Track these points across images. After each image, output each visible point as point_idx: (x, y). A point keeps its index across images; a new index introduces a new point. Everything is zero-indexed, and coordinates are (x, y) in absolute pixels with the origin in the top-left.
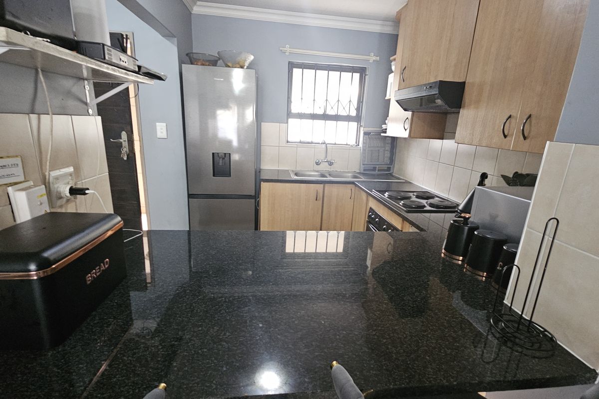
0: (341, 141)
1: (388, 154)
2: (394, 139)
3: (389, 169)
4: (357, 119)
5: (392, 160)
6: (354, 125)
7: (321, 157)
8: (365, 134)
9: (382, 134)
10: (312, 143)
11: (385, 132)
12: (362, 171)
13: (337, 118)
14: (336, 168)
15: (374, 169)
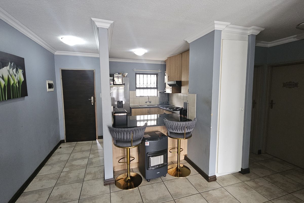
0: (153, 95)
1: (167, 98)
2: (168, 94)
3: (168, 103)
4: (157, 88)
5: (168, 100)
6: (156, 90)
7: (147, 100)
8: (160, 92)
9: (165, 92)
10: (144, 96)
11: (166, 92)
12: (160, 104)
13: (151, 88)
14: (152, 103)
15: (164, 103)
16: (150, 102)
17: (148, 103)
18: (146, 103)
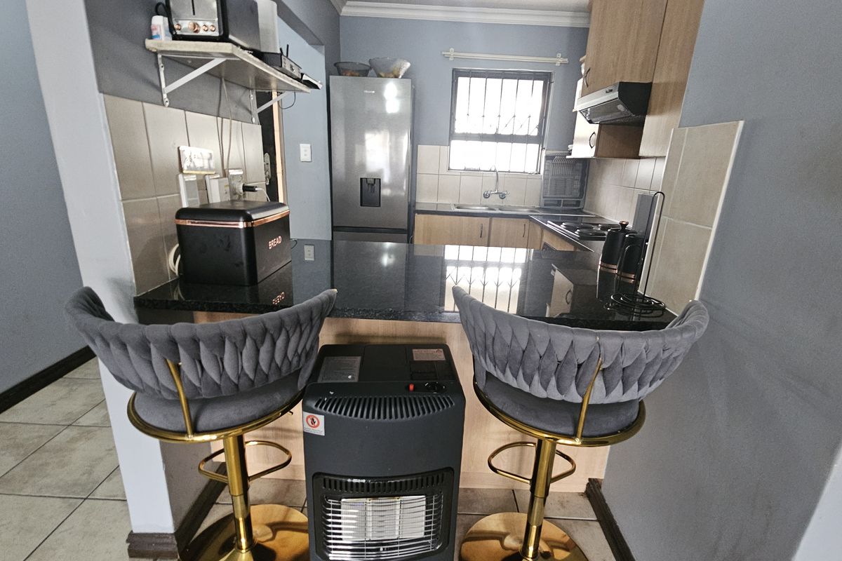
0: (517, 167)
1: (577, 185)
2: (585, 162)
3: (578, 203)
4: (539, 139)
5: (582, 192)
6: (534, 147)
7: (490, 187)
8: (547, 158)
9: (568, 157)
10: (479, 170)
11: (570, 154)
12: (543, 206)
13: (512, 139)
15: (559, 203)
16: (503, 197)
17: (494, 200)
18: (486, 196)
